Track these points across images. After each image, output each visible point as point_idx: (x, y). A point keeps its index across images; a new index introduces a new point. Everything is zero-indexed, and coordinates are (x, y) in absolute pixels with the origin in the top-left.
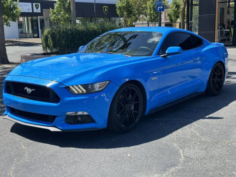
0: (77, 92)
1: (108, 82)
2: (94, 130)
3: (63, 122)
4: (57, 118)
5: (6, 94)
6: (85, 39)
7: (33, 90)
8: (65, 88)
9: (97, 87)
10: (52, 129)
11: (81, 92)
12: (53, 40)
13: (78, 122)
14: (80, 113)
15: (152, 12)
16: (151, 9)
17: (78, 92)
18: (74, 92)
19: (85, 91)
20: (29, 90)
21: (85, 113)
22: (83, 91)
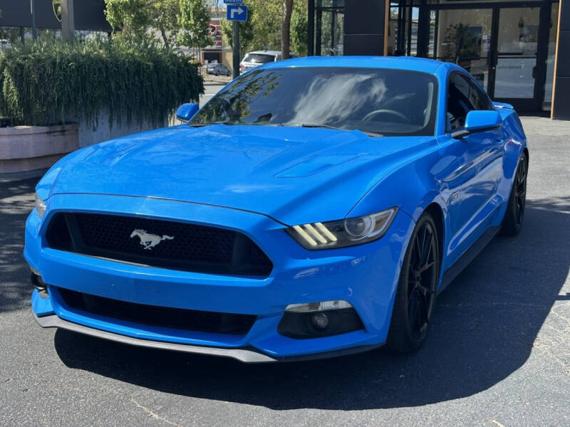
0: (314, 243)
1: (392, 211)
2: (359, 351)
3: (275, 332)
4: (257, 322)
5: (48, 249)
6: (113, 86)
7: (165, 237)
8: (285, 230)
9: (370, 226)
10: (244, 356)
11: (324, 241)
12: (19, 86)
13: (319, 332)
14: (327, 305)
15: (192, 22)
16: (188, 14)
17: (318, 242)
18: (308, 243)
19: (334, 239)
20: (149, 240)
21: (343, 304)
22: (329, 241)
